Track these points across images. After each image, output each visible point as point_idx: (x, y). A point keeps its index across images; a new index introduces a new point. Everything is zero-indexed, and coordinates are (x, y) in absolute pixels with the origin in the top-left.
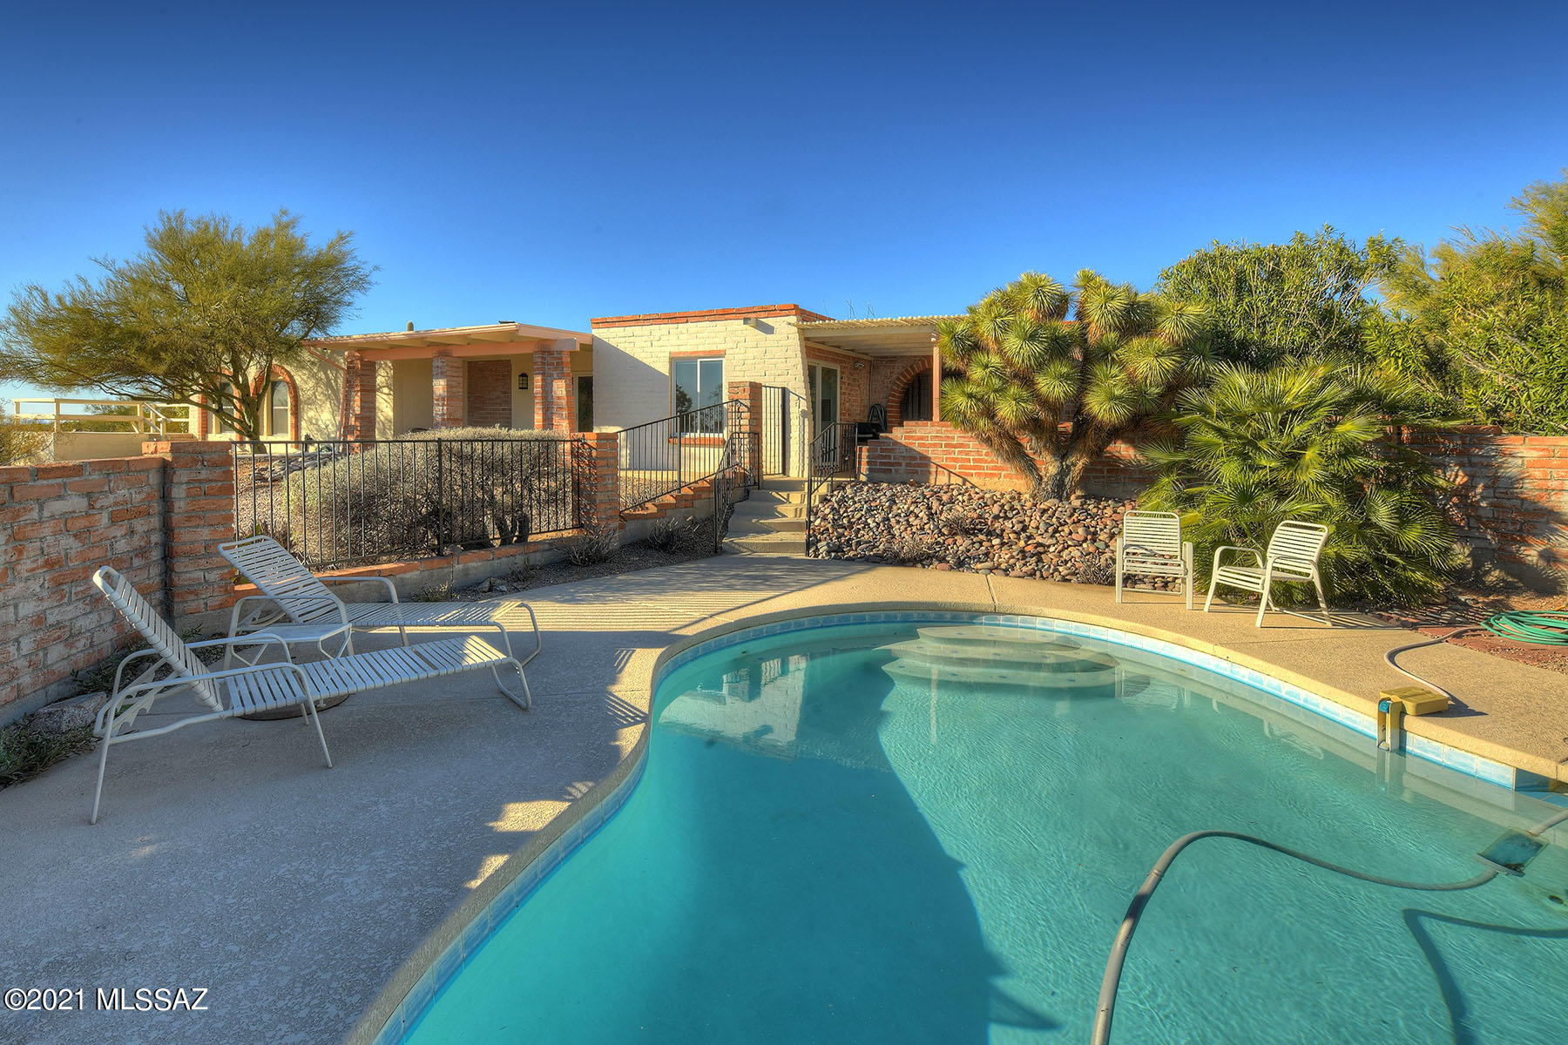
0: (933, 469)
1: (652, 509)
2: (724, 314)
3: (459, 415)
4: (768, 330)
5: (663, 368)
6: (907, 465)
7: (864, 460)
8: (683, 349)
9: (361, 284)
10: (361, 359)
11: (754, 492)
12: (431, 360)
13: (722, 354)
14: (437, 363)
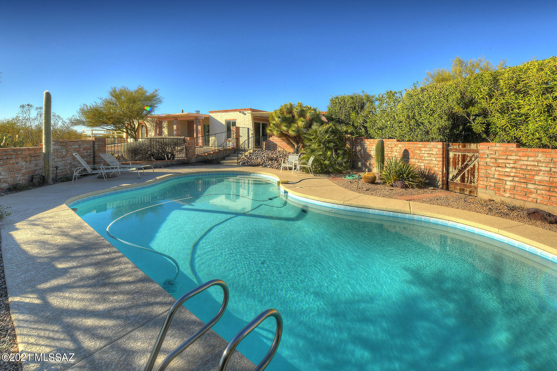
0: (278, 147)
1: (207, 154)
2: (236, 110)
3: (180, 134)
4: (245, 114)
5: (224, 123)
6: (273, 146)
7: (264, 145)
8: (228, 118)
9: (160, 102)
10: (159, 120)
11: (237, 152)
12: (173, 121)
13: (236, 120)
14: (174, 122)
